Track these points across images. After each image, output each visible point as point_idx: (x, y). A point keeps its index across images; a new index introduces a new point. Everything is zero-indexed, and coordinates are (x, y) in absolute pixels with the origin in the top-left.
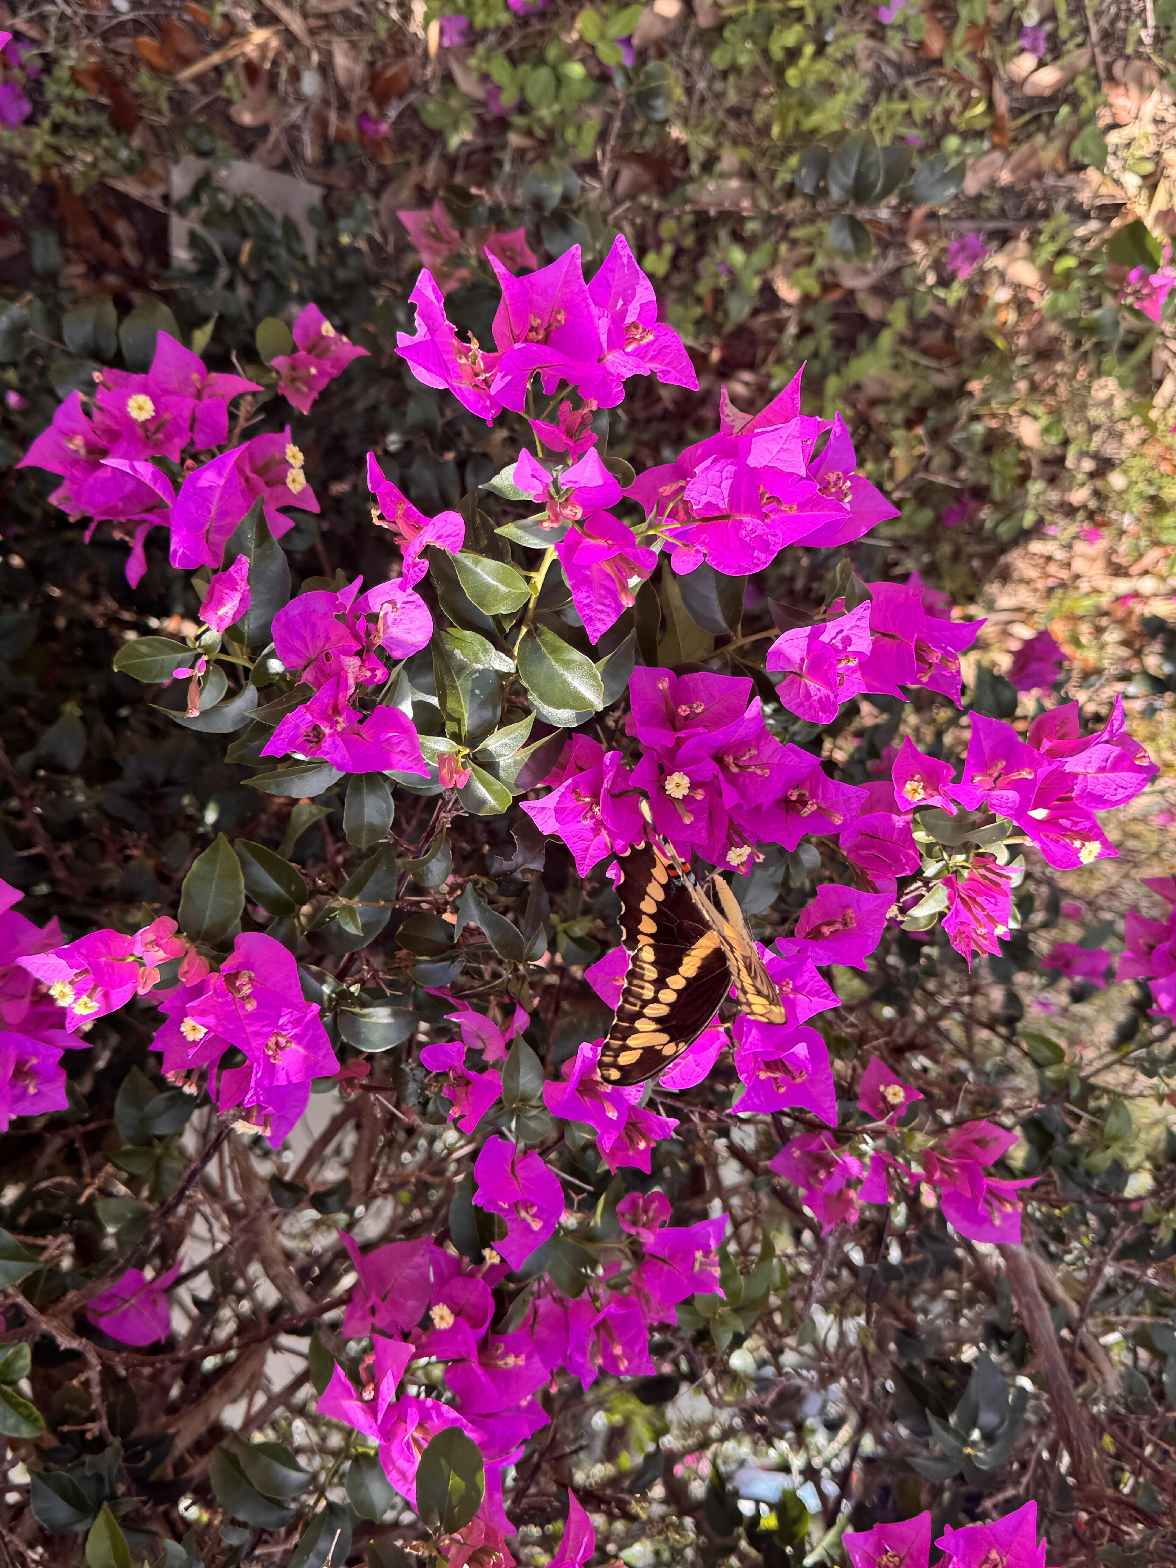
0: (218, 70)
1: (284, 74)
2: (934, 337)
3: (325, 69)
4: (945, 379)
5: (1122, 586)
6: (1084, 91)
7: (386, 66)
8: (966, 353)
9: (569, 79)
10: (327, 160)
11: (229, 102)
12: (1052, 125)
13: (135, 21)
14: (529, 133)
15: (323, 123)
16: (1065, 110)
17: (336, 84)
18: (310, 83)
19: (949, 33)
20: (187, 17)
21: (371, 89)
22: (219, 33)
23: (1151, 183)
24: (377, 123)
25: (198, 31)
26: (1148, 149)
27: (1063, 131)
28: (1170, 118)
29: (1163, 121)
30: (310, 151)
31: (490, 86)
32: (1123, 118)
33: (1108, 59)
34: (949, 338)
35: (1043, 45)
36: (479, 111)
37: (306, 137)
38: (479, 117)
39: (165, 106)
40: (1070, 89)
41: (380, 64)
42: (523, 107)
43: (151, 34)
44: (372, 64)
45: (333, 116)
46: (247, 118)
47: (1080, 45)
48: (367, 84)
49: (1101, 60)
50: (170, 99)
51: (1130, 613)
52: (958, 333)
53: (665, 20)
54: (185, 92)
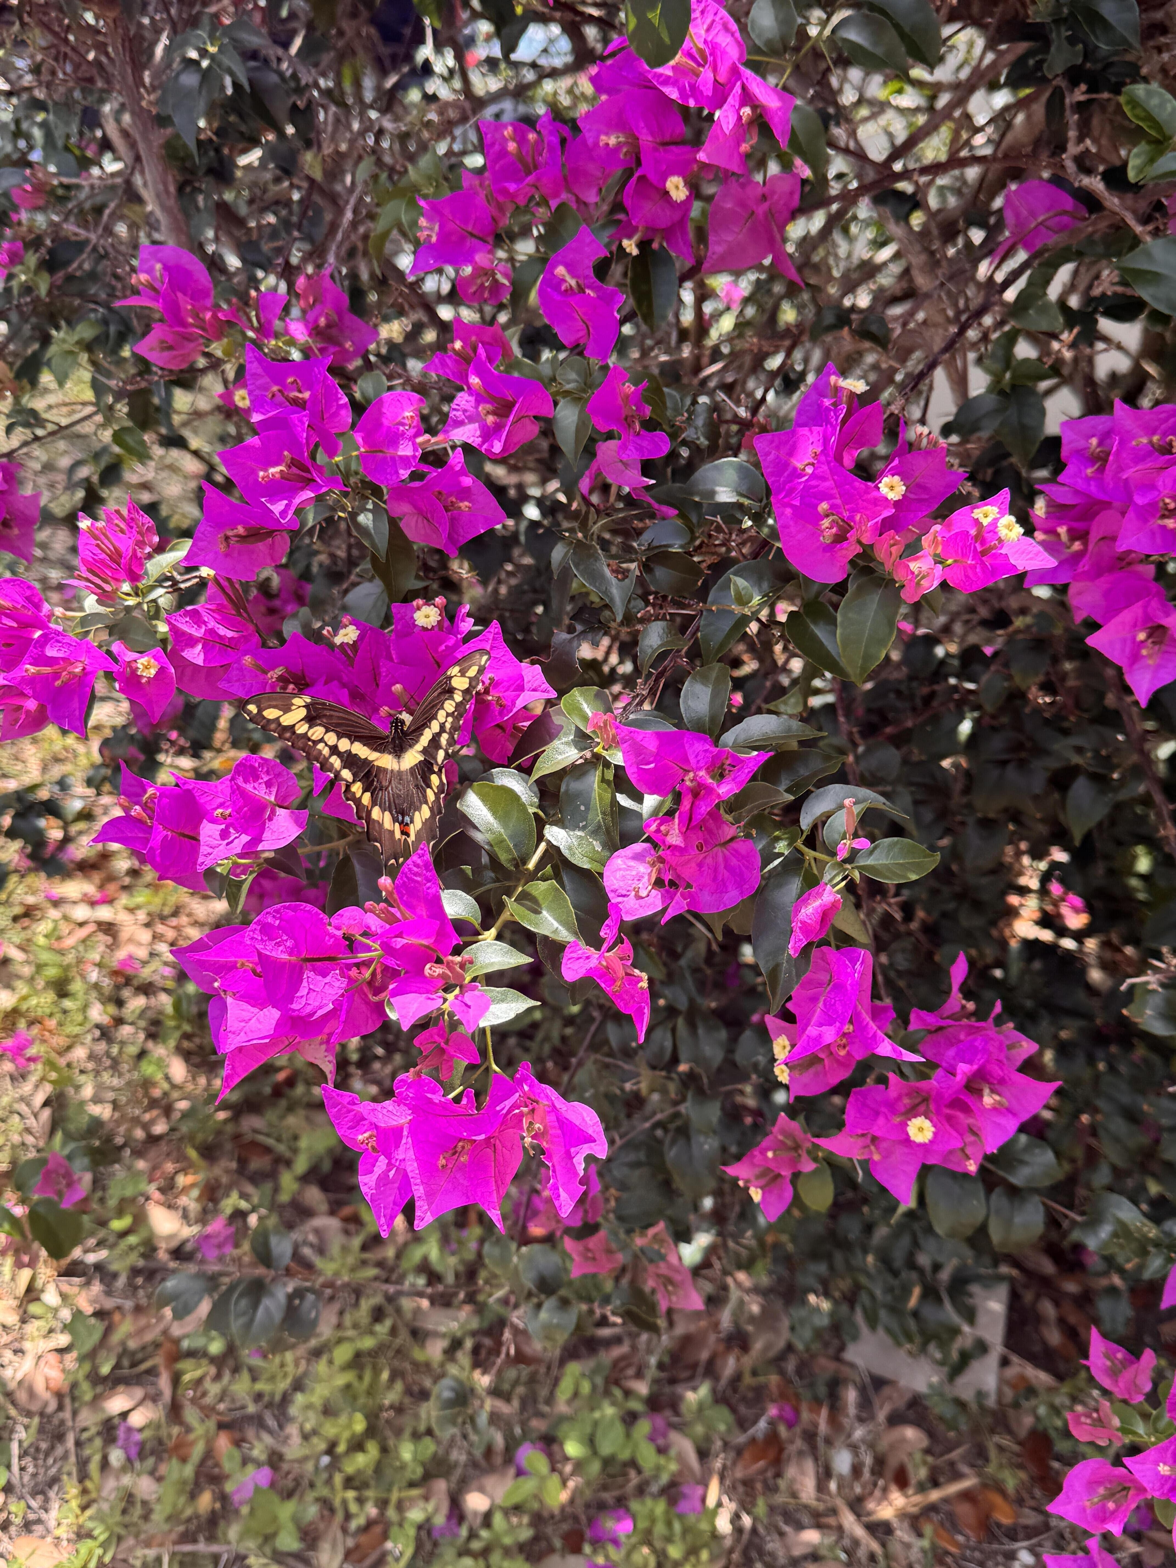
0: (935, 1483)
1: (867, 1474)
2: (257, 1163)
3: (825, 1473)
4: (251, 1123)
5: (104, 913)
6: (85, 1386)
7: (763, 1472)
8: (228, 1146)
9: (581, 1441)
10: (835, 1386)
11: (928, 1451)
12: (120, 1357)
13: (1014, 1539)
14: (628, 1393)
15: (833, 1420)
16: (105, 1370)
17: (816, 1460)
18: (842, 1461)
19: (209, 1454)
20: (960, 1538)
21: (781, 1450)
22: (930, 1520)
23: (32, 1293)
24: (781, 1417)
25: (951, 1523)
26: (32, 1327)
27: (109, 1350)
28: (8, 1355)
29: (15, 1352)
30: (851, 1396)
31: (661, 1442)
32: (53, 1358)
33: (61, 1415)
34: (243, 1162)
35: (121, 1433)
36: (675, 1419)
37: (852, 1410)
38: (677, 1413)
39: (993, 1453)
40: (99, 1389)
41: (770, 1474)
42: (630, 1419)
43: (999, 1525)
44: (778, 1475)
45: (823, 1427)
46: (910, 1433)
47: (84, 1430)
48: (785, 1455)
49: (67, 1415)
50: (987, 1460)
51: (101, 887)
52: (234, 1165)
53: (482, 1490)
54: (972, 1466)
